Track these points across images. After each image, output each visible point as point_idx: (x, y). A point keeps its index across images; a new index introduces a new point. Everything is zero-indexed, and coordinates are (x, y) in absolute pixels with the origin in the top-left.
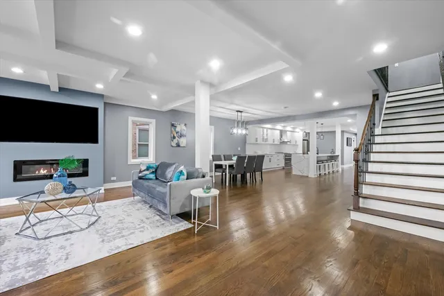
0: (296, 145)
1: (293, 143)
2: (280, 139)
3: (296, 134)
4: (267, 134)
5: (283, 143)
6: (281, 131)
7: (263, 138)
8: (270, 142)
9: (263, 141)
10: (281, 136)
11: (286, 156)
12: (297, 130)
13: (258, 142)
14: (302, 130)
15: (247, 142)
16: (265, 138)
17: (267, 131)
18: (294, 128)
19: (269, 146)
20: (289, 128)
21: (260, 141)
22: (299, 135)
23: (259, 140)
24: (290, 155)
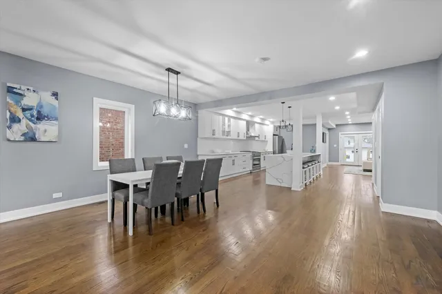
0: (265, 142)
1: (262, 138)
2: (247, 134)
3: (265, 127)
4: (229, 126)
5: (251, 138)
6: (248, 122)
7: (224, 132)
8: (233, 135)
9: (223, 134)
10: (248, 130)
11: (254, 156)
12: (267, 122)
13: (216, 136)
14: (273, 123)
15: (200, 135)
16: (227, 130)
17: (229, 121)
18: (263, 119)
19: (232, 142)
20: (257, 119)
21: (218, 134)
22: (269, 129)
23: (216, 133)
24: (259, 154)
